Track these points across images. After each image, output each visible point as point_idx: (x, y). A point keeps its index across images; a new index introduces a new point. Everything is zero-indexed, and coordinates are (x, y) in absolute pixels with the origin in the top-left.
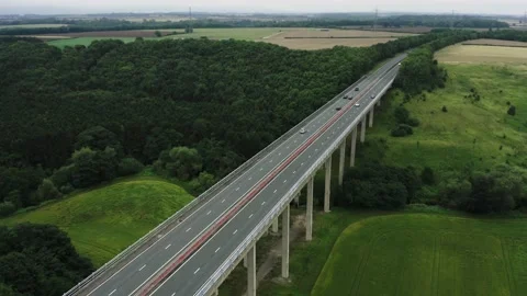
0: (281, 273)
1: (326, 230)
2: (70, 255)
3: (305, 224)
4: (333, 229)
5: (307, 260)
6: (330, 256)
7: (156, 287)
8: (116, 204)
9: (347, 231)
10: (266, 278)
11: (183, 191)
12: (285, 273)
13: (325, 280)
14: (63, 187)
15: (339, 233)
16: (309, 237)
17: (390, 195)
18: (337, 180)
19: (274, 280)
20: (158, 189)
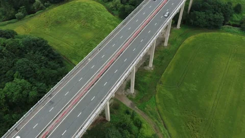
0: (148, 64)
1: (175, 40)
2: (50, 53)
3: (165, 36)
4: (179, 40)
5: (162, 58)
6: (174, 57)
7: (86, 92)
8: (72, 15)
9: (187, 41)
10: (141, 66)
11: (105, 9)
12: (151, 65)
13: (169, 70)
14: (46, 4)
15: (182, 42)
16: (166, 44)
17: (214, 22)
18: (188, 5)
19: (145, 67)
20: (92, 7)
